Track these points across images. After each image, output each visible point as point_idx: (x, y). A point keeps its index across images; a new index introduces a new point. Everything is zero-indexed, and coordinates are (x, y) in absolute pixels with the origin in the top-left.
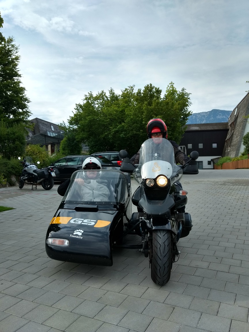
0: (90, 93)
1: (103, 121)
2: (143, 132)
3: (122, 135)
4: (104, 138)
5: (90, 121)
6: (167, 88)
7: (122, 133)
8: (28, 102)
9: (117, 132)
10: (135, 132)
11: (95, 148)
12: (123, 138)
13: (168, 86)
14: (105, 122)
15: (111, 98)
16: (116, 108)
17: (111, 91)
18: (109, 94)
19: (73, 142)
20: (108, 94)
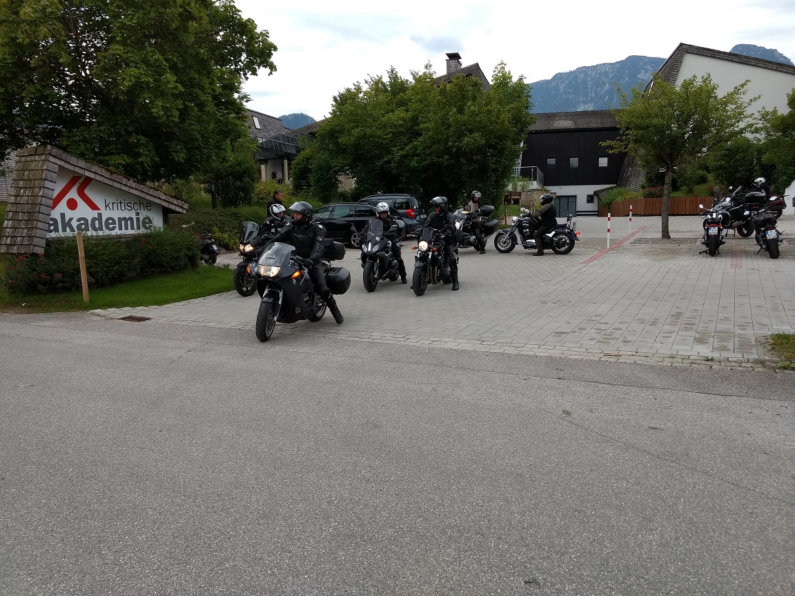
0: (356, 83)
1: (380, 137)
2: (447, 160)
3: (414, 163)
4: (382, 167)
5: (359, 138)
6: (494, 71)
7: (413, 160)
8: (247, 102)
9: (405, 157)
10: (435, 159)
11: (366, 183)
12: (415, 167)
13: (496, 68)
14: (384, 139)
15: (391, 86)
16: (403, 115)
17: (392, 71)
18: (388, 80)
19: (328, 171)
20: (386, 80)
